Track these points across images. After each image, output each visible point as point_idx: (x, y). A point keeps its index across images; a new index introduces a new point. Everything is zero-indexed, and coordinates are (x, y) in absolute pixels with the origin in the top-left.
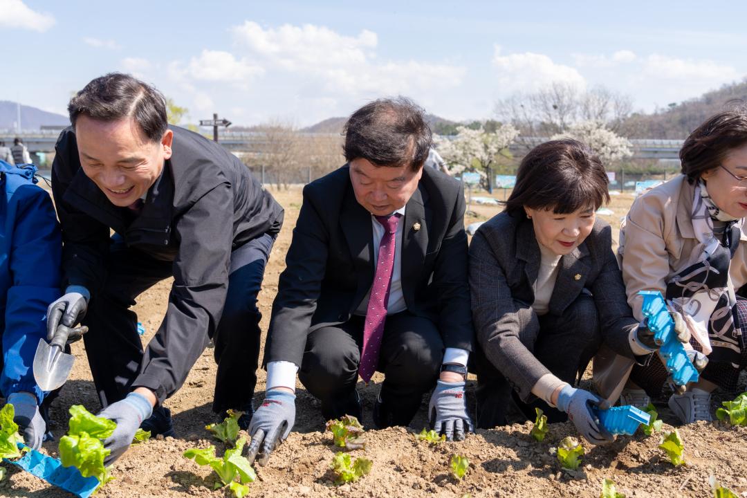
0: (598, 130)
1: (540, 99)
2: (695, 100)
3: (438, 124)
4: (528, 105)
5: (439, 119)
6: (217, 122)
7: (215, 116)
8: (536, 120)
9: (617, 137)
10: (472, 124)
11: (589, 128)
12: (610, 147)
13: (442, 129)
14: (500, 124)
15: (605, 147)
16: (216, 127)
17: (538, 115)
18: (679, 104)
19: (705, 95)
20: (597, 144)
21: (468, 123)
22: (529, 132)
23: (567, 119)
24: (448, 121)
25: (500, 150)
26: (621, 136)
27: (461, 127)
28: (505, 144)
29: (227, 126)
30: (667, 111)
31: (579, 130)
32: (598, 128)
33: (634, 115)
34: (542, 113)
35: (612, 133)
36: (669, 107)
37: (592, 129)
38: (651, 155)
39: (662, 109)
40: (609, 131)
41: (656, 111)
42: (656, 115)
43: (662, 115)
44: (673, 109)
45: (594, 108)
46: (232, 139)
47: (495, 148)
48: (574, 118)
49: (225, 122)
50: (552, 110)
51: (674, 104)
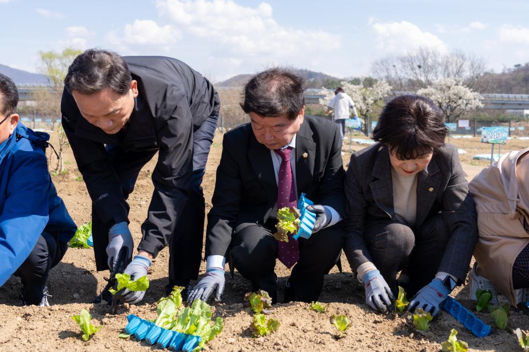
0: (456, 86)
1: (407, 61)
3: (326, 80)
4: (399, 66)
5: (326, 76)
8: (404, 78)
9: (472, 92)
10: (353, 80)
11: (449, 84)
12: (466, 100)
13: (329, 84)
14: (376, 81)
15: (462, 100)
17: (407, 73)
18: (523, 65)
20: (455, 97)
21: (350, 79)
22: (399, 87)
23: (431, 77)
24: (334, 78)
25: (375, 101)
26: (474, 91)
27: (345, 82)
28: (380, 95)
30: (514, 70)
31: (440, 85)
32: (457, 85)
33: (486, 74)
34: (409, 72)
35: (467, 88)
36: (515, 68)
37: (451, 86)
38: (500, 106)
39: (509, 69)
40: (466, 87)
41: (504, 71)
42: (504, 74)
43: (510, 74)
44: (518, 69)
45: (453, 68)
47: (372, 100)
48: (437, 76)
50: (418, 71)
51: (519, 65)
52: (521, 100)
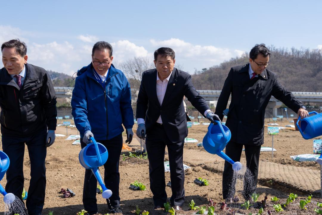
2: (217, 67)
18: (208, 69)
19: (221, 64)
30: (202, 73)
36: (203, 71)
39: (199, 72)
41: (195, 73)
43: (199, 75)
44: (205, 71)
50: (135, 73)
51: (205, 69)
52: (207, 94)
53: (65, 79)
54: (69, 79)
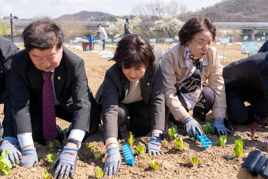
0: (173, 19)
1: (150, 6)
2: (212, 7)
3: (110, 17)
4: (146, 9)
5: (110, 14)
6: (12, 18)
7: (11, 15)
8: (149, 15)
9: (181, 22)
10: (124, 17)
11: (170, 18)
12: (178, 26)
13: (111, 19)
14: (135, 16)
15: (176, 26)
16: (11, 20)
17: (150, 13)
18: (205, 8)
19: (215, 4)
20: (173, 24)
21: (122, 16)
22: (147, 20)
23: (161, 14)
24: (114, 16)
25: (134, 27)
26: (182, 21)
27: (118, 18)
28: (136, 25)
29: (16, 19)
30: (201, 11)
31: (166, 19)
32: (173, 18)
33: (188, 12)
34: (151, 12)
35: (179, 20)
36: (202, 9)
37: (171, 19)
39: (199, 10)
40: (178, 19)
41: (197, 11)
42: (196, 12)
43: (199, 12)
44: (203, 10)
45: (172, 10)
46: (21, 24)
47: (132, 27)
48: (164, 14)
49: (16, 18)
50: (155, 11)
51: (203, 8)
53: (108, 17)
54: (111, 17)
